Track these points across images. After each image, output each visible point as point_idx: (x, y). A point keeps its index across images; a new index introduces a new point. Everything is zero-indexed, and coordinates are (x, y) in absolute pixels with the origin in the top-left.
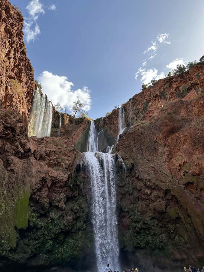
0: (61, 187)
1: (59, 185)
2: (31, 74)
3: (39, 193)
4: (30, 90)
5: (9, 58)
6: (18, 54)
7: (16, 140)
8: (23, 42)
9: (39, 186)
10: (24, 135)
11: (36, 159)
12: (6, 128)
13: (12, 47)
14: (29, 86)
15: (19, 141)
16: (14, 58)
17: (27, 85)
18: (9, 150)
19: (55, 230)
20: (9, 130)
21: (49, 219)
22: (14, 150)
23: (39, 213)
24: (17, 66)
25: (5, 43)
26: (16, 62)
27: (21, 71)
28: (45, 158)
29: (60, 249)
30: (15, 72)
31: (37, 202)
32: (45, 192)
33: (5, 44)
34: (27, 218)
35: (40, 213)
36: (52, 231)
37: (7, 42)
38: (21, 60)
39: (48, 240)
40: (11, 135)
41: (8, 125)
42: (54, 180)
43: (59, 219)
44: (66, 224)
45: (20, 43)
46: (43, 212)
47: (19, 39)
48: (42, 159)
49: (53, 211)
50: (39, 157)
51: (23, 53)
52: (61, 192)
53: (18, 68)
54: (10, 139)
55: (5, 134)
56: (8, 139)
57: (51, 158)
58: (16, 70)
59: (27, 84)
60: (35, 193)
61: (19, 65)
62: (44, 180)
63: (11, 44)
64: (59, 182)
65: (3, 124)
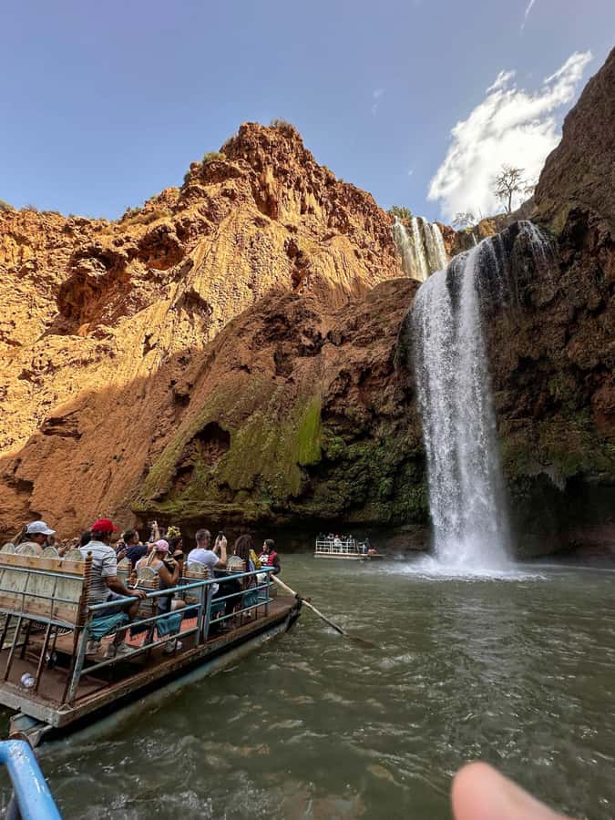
0: (382, 375)
1: (376, 373)
2: (367, 204)
3: (340, 401)
4: (382, 231)
5: (311, 210)
6: (324, 191)
7: (296, 331)
8: (317, 166)
9: (337, 388)
10: (309, 317)
11: (335, 344)
12: (268, 321)
13: (302, 190)
14: (375, 228)
15: (301, 330)
16: (321, 204)
17: (372, 229)
18: (288, 352)
19: (390, 457)
20: (276, 321)
21: (376, 439)
22: (297, 347)
23: (351, 433)
24: (333, 213)
25: (284, 194)
26: (327, 207)
27: (343, 214)
28: (350, 335)
29: (413, 490)
30: (333, 224)
31: (342, 416)
32: (353, 395)
33: (286, 197)
34: (318, 445)
35: (355, 434)
36: (385, 461)
37: (286, 191)
38: (333, 197)
39: (379, 478)
40: (283, 327)
41: (269, 316)
42: (362, 368)
43: (394, 435)
44: (410, 443)
45: (314, 172)
46: (357, 431)
47: (308, 167)
48: (347, 341)
49: (382, 423)
50: (340, 339)
51: (330, 182)
52: (387, 384)
53: (336, 214)
54: (285, 334)
55: (274, 331)
56: (283, 336)
57: (361, 330)
58: (335, 220)
59: (369, 226)
60: (332, 403)
61: (335, 206)
62: (344, 374)
63: (298, 187)
64: (376, 368)
65: (262, 318)
